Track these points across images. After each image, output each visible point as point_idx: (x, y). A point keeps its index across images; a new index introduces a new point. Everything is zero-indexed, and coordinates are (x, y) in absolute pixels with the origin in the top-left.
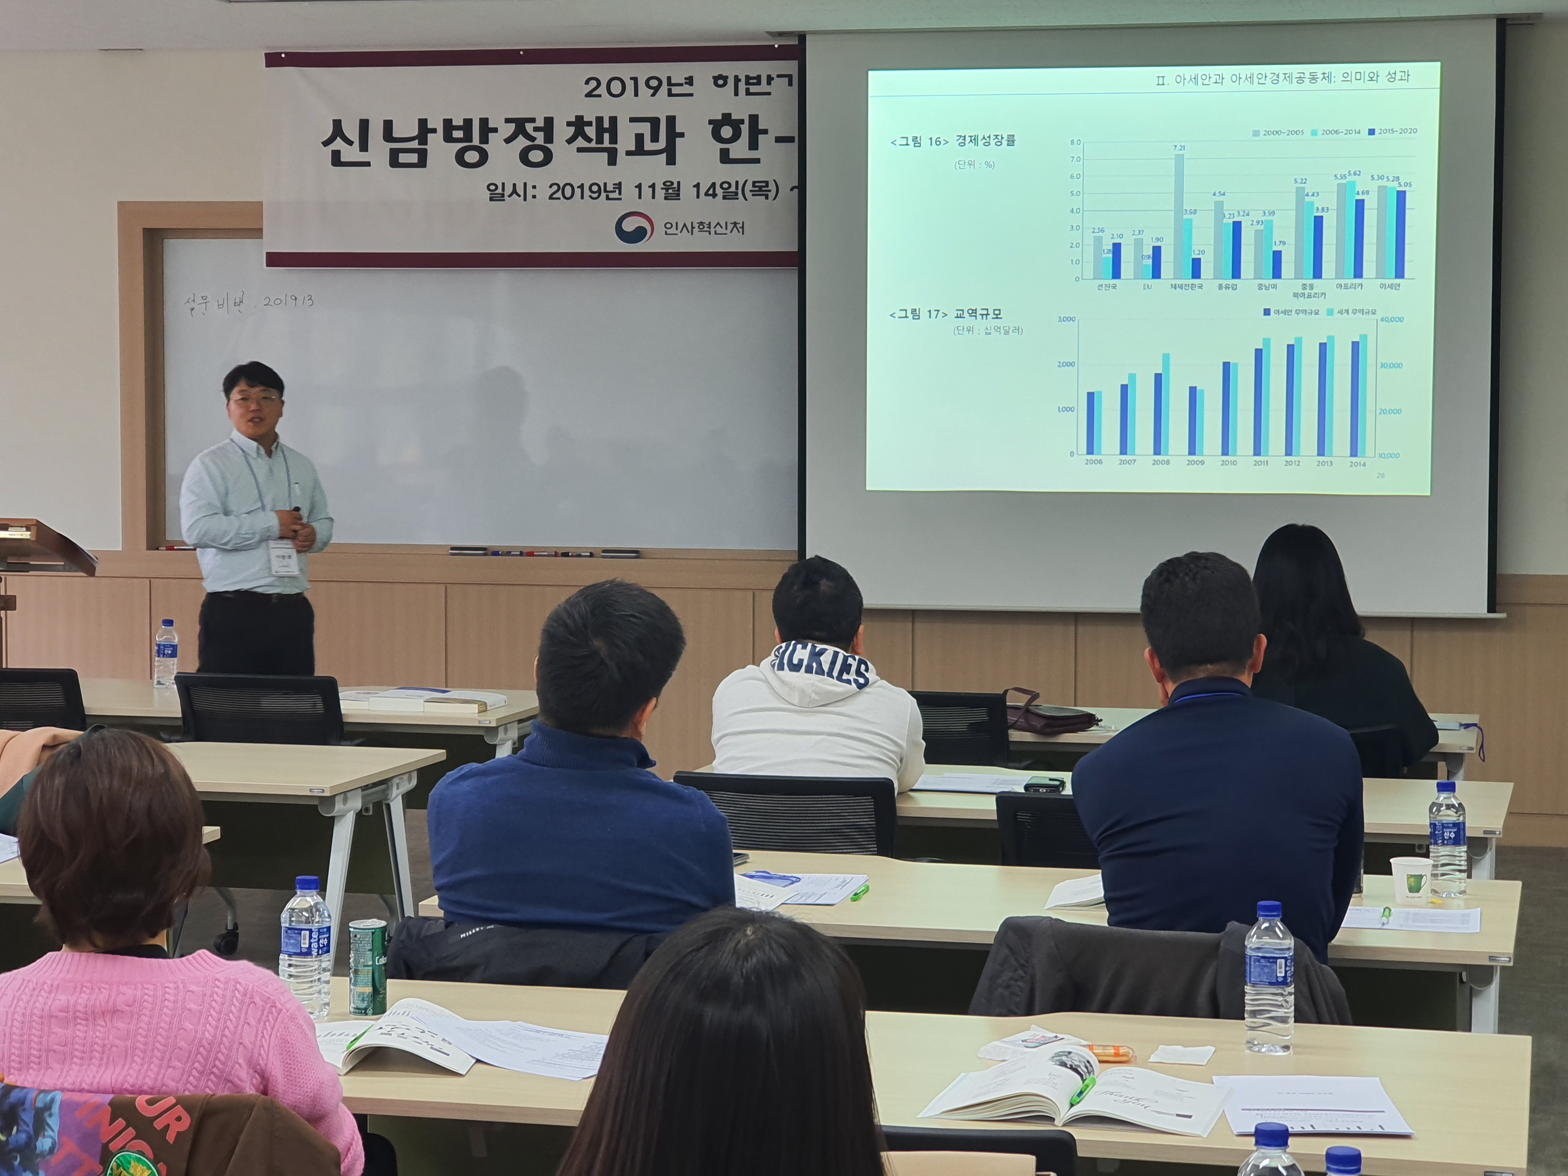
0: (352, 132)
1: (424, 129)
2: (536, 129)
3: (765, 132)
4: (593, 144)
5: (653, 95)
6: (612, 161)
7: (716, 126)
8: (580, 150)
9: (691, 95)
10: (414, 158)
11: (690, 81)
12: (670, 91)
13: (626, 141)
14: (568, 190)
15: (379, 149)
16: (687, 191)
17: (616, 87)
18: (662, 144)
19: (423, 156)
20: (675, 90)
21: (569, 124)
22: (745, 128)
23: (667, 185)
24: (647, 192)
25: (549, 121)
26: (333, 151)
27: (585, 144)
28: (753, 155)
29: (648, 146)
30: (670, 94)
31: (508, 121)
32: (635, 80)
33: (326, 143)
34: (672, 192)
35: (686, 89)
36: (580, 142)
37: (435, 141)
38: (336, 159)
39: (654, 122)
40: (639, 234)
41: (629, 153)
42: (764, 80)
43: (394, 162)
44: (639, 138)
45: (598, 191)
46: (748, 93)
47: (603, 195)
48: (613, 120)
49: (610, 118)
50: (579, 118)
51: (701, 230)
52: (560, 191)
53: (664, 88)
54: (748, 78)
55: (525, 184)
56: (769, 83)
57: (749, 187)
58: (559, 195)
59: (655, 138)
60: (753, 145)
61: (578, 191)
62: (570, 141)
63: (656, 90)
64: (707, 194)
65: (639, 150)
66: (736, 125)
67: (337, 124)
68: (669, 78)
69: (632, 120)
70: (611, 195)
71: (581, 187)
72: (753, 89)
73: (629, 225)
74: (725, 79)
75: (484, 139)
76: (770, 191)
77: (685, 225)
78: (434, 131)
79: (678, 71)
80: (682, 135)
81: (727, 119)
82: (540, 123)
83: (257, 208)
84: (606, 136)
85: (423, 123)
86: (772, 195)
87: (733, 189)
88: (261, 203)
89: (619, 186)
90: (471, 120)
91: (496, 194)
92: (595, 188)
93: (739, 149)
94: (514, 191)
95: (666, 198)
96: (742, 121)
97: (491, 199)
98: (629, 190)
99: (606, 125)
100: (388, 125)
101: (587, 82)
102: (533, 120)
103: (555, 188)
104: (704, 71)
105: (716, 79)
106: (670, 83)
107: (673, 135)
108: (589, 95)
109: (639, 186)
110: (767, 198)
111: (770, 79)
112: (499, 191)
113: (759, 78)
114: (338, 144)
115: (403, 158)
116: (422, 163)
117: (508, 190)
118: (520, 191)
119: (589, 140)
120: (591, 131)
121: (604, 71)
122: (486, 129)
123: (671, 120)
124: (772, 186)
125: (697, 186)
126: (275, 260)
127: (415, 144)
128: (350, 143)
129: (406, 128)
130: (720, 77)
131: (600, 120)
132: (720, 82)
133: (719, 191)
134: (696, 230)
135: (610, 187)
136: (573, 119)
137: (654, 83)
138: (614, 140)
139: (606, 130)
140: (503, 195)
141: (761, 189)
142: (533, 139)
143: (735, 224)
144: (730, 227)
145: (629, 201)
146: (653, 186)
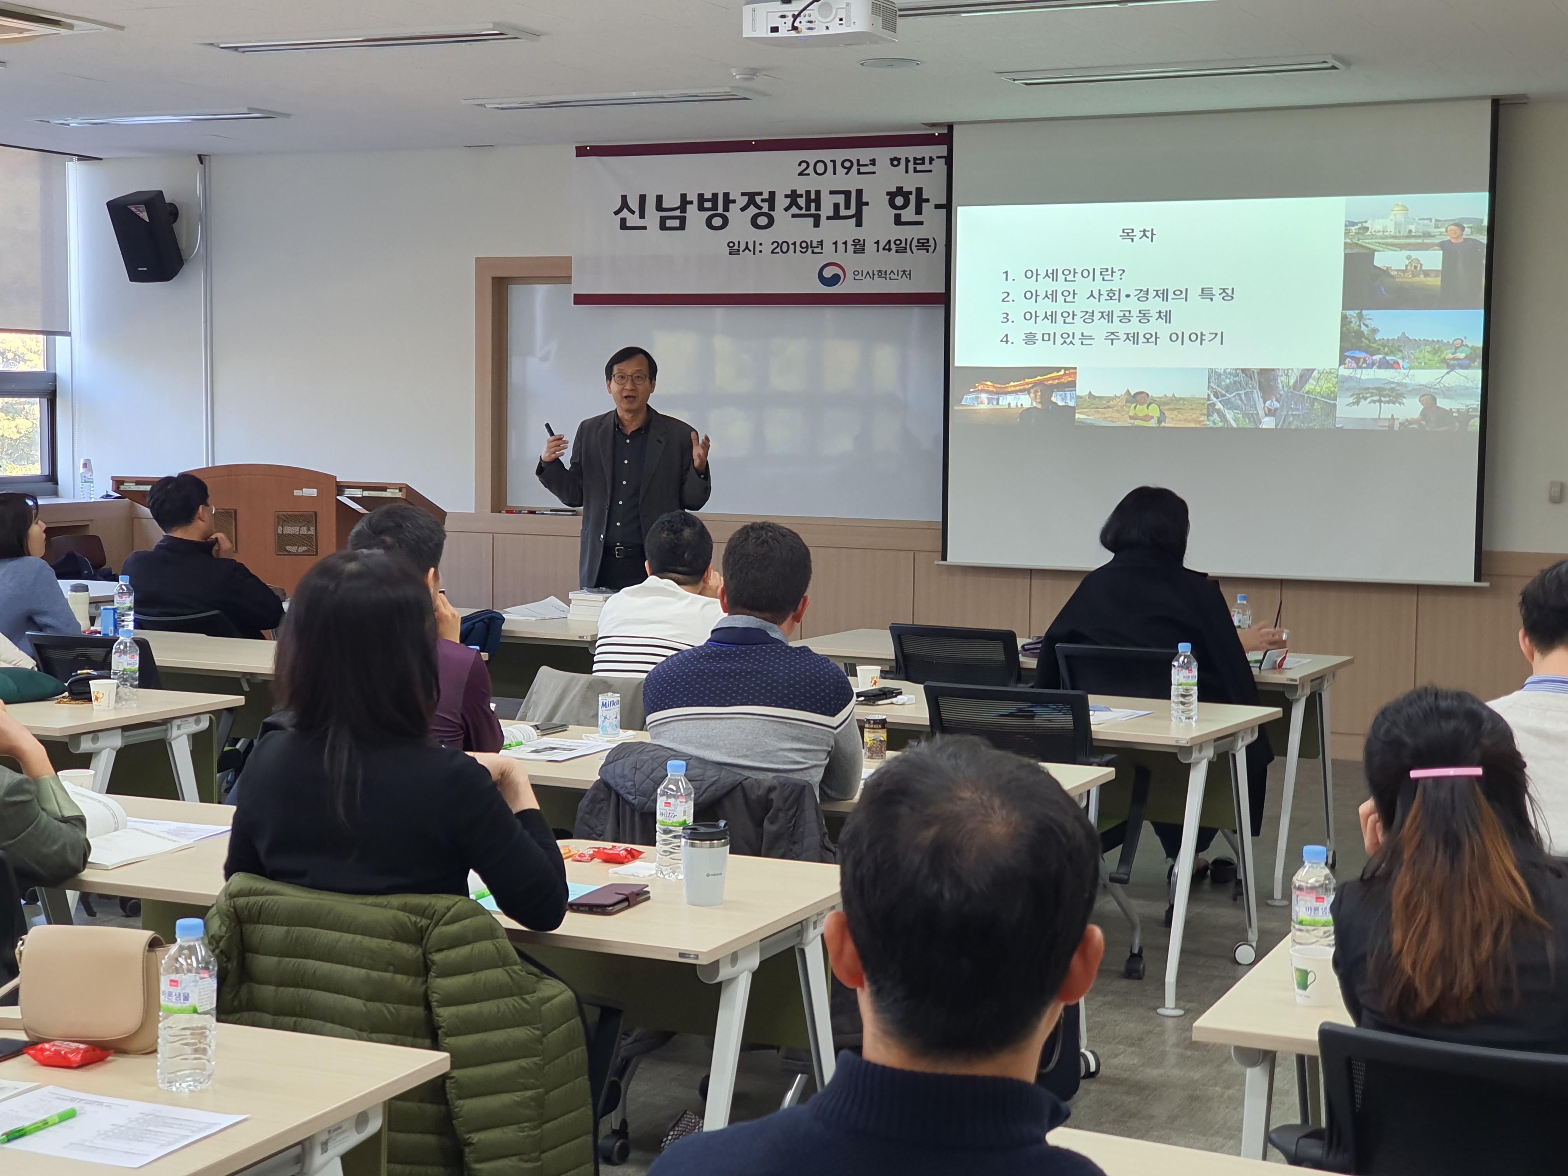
0: (634, 204)
1: (685, 201)
2: (763, 201)
3: (927, 200)
4: (803, 212)
5: (847, 173)
6: (817, 224)
7: (892, 196)
8: (794, 216)
9: (874, 173)
10: (676, 223)
11: (873, 162)
12: (859, 170)
13: (827, 209)
14: (785, 246)
15: (653, 216)
16: (870, 247)
17: (820, 168)
18: (852, 211)
19: (683, 220)
20: (863, 169)
21: (786, 196)
22: (913, 198)
23: (856, 242)
24: (841, 247)
25: (772, 194)
26: (621, 219)
27: (798, 212)
28: (918, 218)
29: (843, 212)
30: (859, 173)
31: (743, 194)
32: (834, 162)
33: (616, 213)
34: (859, 247)
35: (870, 169)
36: (794, 210)
37: (692, 210)
38: (623, 225)
39: (847, 194)
40: (834, 280)
41: (829, 218)
42: (927, 161)
43: (663, 227)
44: (836, 206)
45: (807, 247)
46: (915, 171)
47: (810, 250)
48: (818, 193)
49: (816, 191)
50: (794, 192)
51: (880, 277)
52: (779, 247)
53: (855, 168)
54: (915, 159)
55: (754, 242)
56: (931, 163)
57: (915, 243)
58: (778, 250)
59: (848, 207)
60: (919, 211)
61: (792, 247)
62: (787, 209)
63: (849, 169)
64: (884, 249)
65: (836, 216)
66: (906, 195)
67: (624, 198)
68: (858, 160)
69: (832, 193)
70: (816, 250)
71: (794, 244)
72: (919, 168)
73: (828, 273)
74: (899, 160)
75: (726, 209)
76: (930, 246)
77: (868, 273)
78: (691, 202)
79: (864, 154)
80: (867, 204)
81: (900, 191)
82: (766, 196)
83: (567, 262)
84: (813, 205)
85: (683, 196)
86: (931, 249)
87: (903, 245)
88: (571, 257)
89: (821, 243)
90: (717, 194)
91: (734, 250)
92: (804, 245)
93: (908, 214)
94: (747, 248)
95: (855, 252)
96: (911, 193)
97: (730, 254)
98: (828, 246)
99: (813, 197)
100: (659, 198)
101: (800, 165)
102: (761, 194)
103: (776, 244)
104: (883, 154)
105: (892, 160)
106: (859, 165)
107: (861, 204)
108: (801, 174)
109: (836, 243)
110: (928, 252)
111: (931, 160)
112: (736, 247)
113: (923, 159)
114: (625, 213)
115: (669, 223)
116: (682, 227)
117: (743, 247)
118: (751, 247)
119: (800, 208)
120: (802, 202)
121: (812, 156)
122: (728, 201)
123: (859, 192)
124: (932, 243)
125: (877, 243)
126: (580, 299)
127: (677, 213)
128: (633, 212)
129: (672, 201)
130: (895, 159)
131: (808, 193)
132: (895, 163)
133: (893, 246)
134: (876, 276)
135: (814, 245)
136: (789, 193)
137: (847, 164)
138: (818, 208)
139: (813, 201)
140: (739, 251)
141: (923, 244)
142: (760, 208)
143: (904, 271)
144: (901, 274)
145: (829, 254)
146: (845, 243)
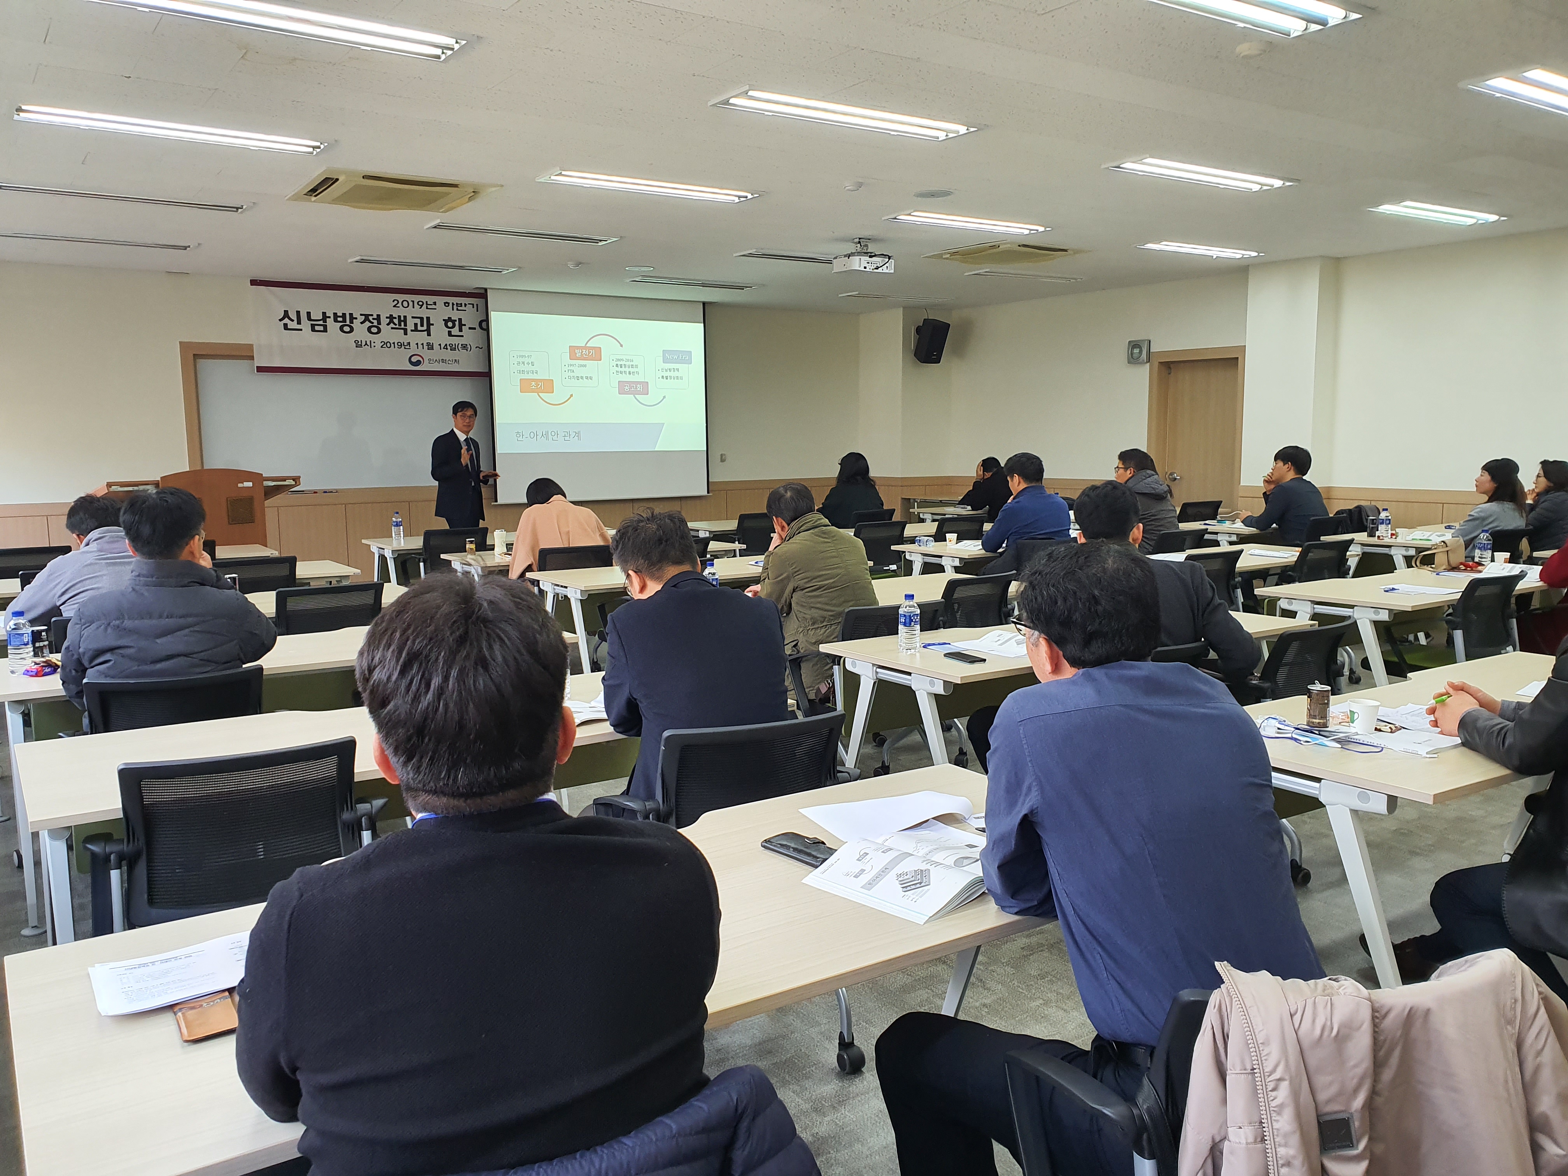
0: (293, 316)
1: (325, 317)
2: (373, 319)
3: (465, 325)
4: (397, 326)
5: (420, 308)
6: (406, 334)
7: (446, 322)
8: (392, 328)
9: (436, 309)
10: (321, 328)
11: (435, 303)
12: (427, 307)
13: (410, 326)
14: (388, 344)
15: (306, 325)
16: (436, 347)
17: (405, 304)
18: (425, 328)
19: (325, 327)
20: (429, 307)
21: (387, 318)
22: (457, 323)
23: (428, 344)
24: (420, 346)
25: (378, 316)
26: (284, 324)
27: (394, 326)
28: (460, 334)
29: (419, 328)
30: (427, 308)
31: (361, 315)
32: (413, 301)
33: (280, 320)
34: (430, 347)
35: (434, 307)
36: (392, 325)
37: (330, 322)
38: (286, 327)
39: (422, 319)
40: (418, 363)
41: (412, 331)
42: (463, 305)
43: (313, 330)
44: (416, 325)
45: (401, 345)
46: (457, 310)
47: (403, 347)
48: (405, 317)
50: (391, 315)
51: (443, 362)
52: (385, 344)
53: (425, 305)
54: (457, 304)
55: (370, 341)
56: (465, 306)
57: (460, 346)
58: (385, 346)
59: (422, 325)
60: (461, 330)
61: (392, 345)
62: (388, 324)
63: (422, 306)
64: (444, 348)
65: (416, 330)
66: (454, 322)
67: (286, 312)
68: (427, 302)
69: (413, 317)
70: (406, 347)
71: (394, 343)
72: (459, 308)
73: (414, 359)
74: (449, 303)
75: (351, 322)
77: (436, 360)
78: (329, 317)
79: (430, 299)
80: (433, 325)
81: (450, 319)
82: (375, 317)
83: (251, 347)
84: (402, 323)
85: (324, 314)
86: (469, 349)
87: (454, 347)
88: (252, 345)
89: (409, 343)
90: (345, 314)
91: (358, 345)
92: (399, 344)
93: (455, 331)
94: (366, 344)
95: (428, 349)
96: (456, 321)
97: (357, 347)
98: (413, 345)
99: (402, 319)
100: (309, 314)
101: (393, 301)
102: (372, 315)
103: (383, 343)
104: (440, 300)
105: (445, 303)
106: (427, 304)
107: (429, 324)
108: (394, 306)
109: (417, 344)
110: (467, 350)
111: (465, 305)
112: (360, 343)
113: (461, 304)
114: (286, 321)
115: (317, 328)
116: (325, 330)
117: (364, 343)
118: (368, 343)
119: (396, 325)
120: (396, 321)
121: (400, 297)
122: (352, 318)
123: (428, 318)
124: (469, 346)
125: (440, 345)
126: (260, 369)
127: (321, 322)
128: (293, 321)
129: (317, 315)
130: (447, 303)
131: (399, 317)
132: (447, 305)
133: (448, 347)
134: (441, 362)
135: (405, 344)
136: (389, 316)
137: (420, 303)
138: (405, 325)
139: (402, 321)
140: (361, 345)
141: (464, 347)
142: (373, 323)
143: (456, 360)
144: (454, 361)
145: (413, 350)
146: (423, 344)
